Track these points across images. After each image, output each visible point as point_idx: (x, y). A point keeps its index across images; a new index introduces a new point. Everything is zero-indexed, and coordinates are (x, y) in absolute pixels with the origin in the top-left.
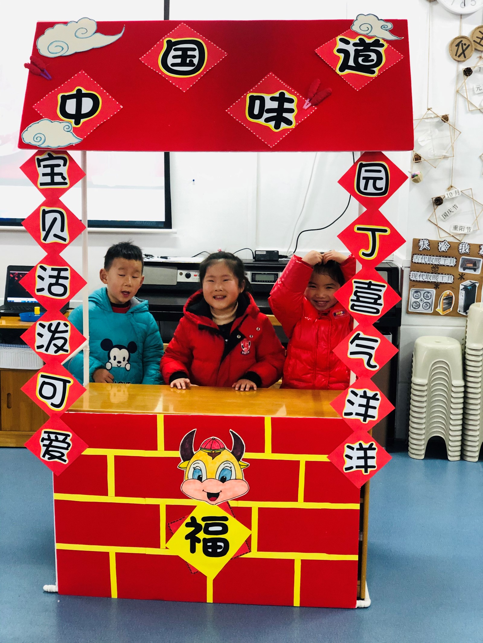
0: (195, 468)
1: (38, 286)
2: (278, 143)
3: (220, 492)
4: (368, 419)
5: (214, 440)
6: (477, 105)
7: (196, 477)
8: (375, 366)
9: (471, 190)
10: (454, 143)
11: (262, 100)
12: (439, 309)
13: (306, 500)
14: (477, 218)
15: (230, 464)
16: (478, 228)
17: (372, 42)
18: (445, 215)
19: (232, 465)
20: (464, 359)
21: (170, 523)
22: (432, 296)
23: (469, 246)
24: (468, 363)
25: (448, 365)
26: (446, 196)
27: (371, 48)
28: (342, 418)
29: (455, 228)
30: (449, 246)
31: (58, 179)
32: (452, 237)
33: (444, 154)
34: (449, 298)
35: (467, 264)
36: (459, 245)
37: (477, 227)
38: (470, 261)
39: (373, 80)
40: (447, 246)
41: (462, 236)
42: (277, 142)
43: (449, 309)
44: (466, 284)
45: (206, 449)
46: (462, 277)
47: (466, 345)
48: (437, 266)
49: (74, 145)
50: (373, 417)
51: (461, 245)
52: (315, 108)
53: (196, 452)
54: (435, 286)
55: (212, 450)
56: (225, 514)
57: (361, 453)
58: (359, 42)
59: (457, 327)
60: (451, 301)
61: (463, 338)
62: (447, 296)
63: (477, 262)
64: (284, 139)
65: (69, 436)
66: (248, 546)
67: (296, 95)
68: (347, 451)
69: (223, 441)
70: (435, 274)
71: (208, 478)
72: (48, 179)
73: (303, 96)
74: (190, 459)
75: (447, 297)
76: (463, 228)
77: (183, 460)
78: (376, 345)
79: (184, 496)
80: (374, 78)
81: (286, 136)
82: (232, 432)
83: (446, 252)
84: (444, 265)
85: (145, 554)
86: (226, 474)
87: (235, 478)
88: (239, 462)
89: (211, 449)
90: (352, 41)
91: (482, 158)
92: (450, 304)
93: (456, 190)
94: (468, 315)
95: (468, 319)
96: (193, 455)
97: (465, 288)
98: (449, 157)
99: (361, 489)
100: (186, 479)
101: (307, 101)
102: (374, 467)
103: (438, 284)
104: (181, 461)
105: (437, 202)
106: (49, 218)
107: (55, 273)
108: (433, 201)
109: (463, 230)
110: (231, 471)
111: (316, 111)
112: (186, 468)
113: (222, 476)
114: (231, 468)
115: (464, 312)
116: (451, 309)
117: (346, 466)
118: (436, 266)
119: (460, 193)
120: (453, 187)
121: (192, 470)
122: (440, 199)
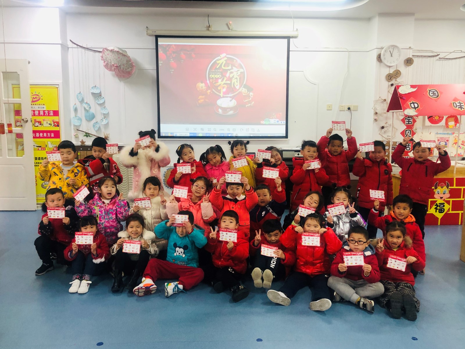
0: (438, 191)
3: (443, 197)
5: (442, 184)
7: (438, 193)
19: (446, 190)
21: (431, 205)
31: (410, 122)
45: (440, 186)
55: (442, 186)
56: (444, 202)
66: (449, 210)
69: (444, 184)
71: (440, 193)
72: (408, 123)
79: (435, 198)
82: (446, 182)
87: (447, 193)
96: (437, 188)
100: (435, 194)
106: (407, 132)
108: (381, 127)
112: (436, 191)
113: (444, 193)
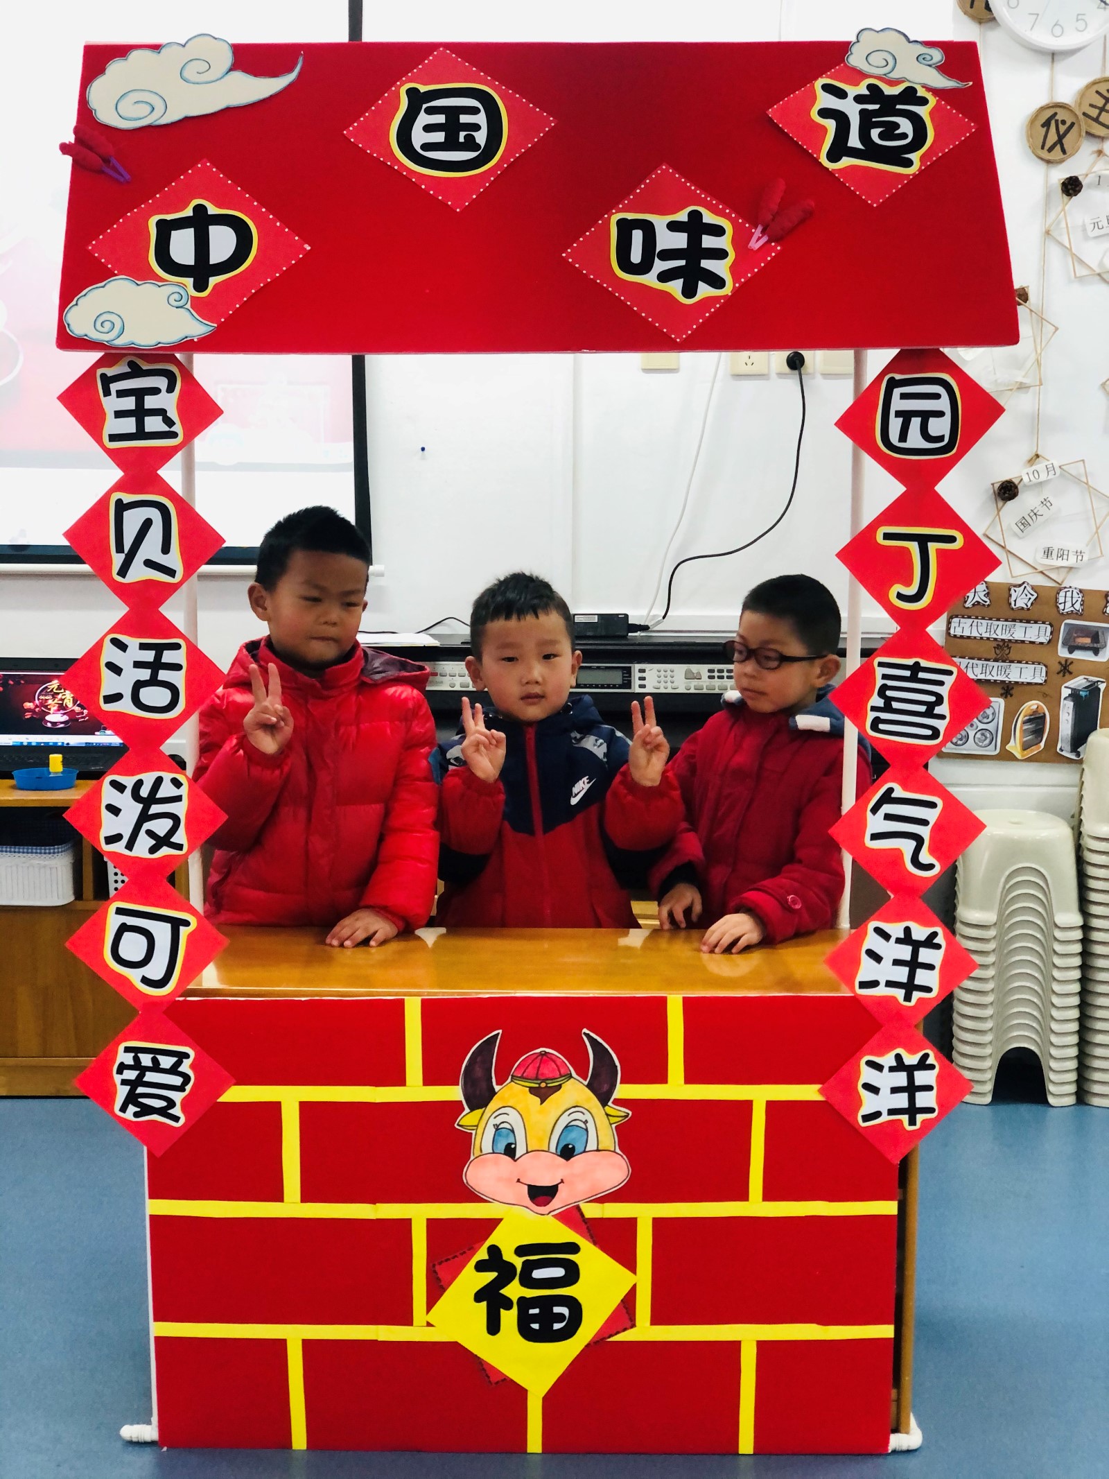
0: (498, 1126)
1: (106, 690)
2: (694, 331)
3: (560, 1183)
4: (916, 995)
5: (544, 1057)
6: (1094, 265)
7: (501, 1147)
8: (931, 867)
9: (1084, 463)
10: (1041, 354)
11: (648, 230)
12: (1014, 747)
13: (769, 1195)
14: (1097, 528)
15: (584, 1114)
16: (1102, 553)
17: (900, 94)
18: (1024, 524)
19: (588, 1117)
20: (1080, 862)
21: (436, 1263)
22: (997, 715)
23: (1080, 595)
24: (1091, 871)
25: (1044, 876)
26: (1026, 479)
27: (898, 107)
28: (852, 995)
29: (1048, 552)
30: (1036, 595)
31: (153, 424)
32: (1041, 574)
33: (1020, 379)
34: (1037, 721)
35: (1078, 637)
36: (1059, 594)
37: (1099, 551)
38: (1084, 631)
39: (910, 181)
40: (1031, 596)
41: (1064, 571)
42: (691, 328)
43: (1036, 744)
44: (1076, 684)
45: (523, 1078)
46: (1065, 668)
47: (1081, 829)
48: (1006, 644)
49: (196, 340)
50: (928, 990)
51: (1062, 594)
52: (776, 246)
53: (501, 1087)
54: (1003, 692)
55: (539, 1082)
56: (572, 1237)
57: (901, 1079)
58: (867, 93)
59: (1058, 788)
60: (1041, 727)
61: (1072, 813)
62: (1031, 715)
63: (1100, 633)
64: (707, 321)
65: (187, 1056)
66: (627, 1313)
67: (727, 217)
68: (867, 1075)
69: (565, 1058)
70: (1004, 661)
71: (529, 1150)
72: (129, 425)
73: (746, 220)
74: (486, 1105)
75: (1032, 717)
76: (1066, 553)
77: (470, 1108)
78: (932, 815)
79: (471, 1196)
80: (911, 177)
81: (712, 315)
82: (588, 1034)
83: (1028, 609)
84: (1023, 642)
85: (375, 1341)
86: (574, 1139)
87: (595, 1149)
88: (607, 1108)
89: (537, 1079)
90: (852, 91)
91: (1106, 387)
92: (1038, 732)
93: (1047, 463)
94: (1081, 757)
95: (1084, 766)
96: (493, 1093)
97: (1075, 695)
98: (1029, 387)
99: (900, 1165)
100: (477, 1153)
101: (757, 232)
102: (931, 1110)
103: (1010, 687)
104: (464, 1109)
105: (1004, 493)
106: (133, 520)
107: (149, 656)
108: (994, 490)
109: (1065, 557)
110: (587, 1130)
111: (779, 254)
112: (477, 1126)
113: (565, 1143)
114: (586, 1122)
115: (1071, 752)
116: (1042, 744)
117: (865, 1110)
118: (1004, 644)
119: (1058, 471)
120: (1040, 457)
121: (490, 1131)
122: (1011, 486)
